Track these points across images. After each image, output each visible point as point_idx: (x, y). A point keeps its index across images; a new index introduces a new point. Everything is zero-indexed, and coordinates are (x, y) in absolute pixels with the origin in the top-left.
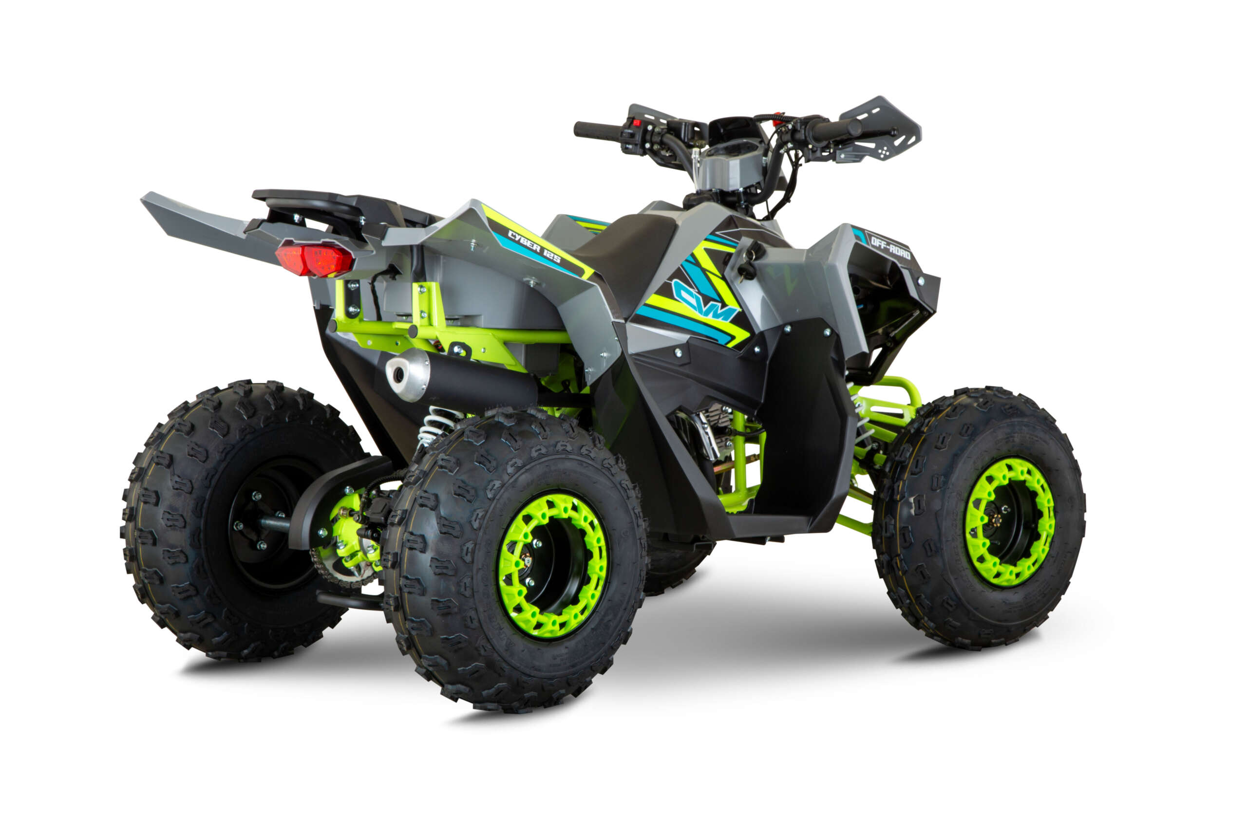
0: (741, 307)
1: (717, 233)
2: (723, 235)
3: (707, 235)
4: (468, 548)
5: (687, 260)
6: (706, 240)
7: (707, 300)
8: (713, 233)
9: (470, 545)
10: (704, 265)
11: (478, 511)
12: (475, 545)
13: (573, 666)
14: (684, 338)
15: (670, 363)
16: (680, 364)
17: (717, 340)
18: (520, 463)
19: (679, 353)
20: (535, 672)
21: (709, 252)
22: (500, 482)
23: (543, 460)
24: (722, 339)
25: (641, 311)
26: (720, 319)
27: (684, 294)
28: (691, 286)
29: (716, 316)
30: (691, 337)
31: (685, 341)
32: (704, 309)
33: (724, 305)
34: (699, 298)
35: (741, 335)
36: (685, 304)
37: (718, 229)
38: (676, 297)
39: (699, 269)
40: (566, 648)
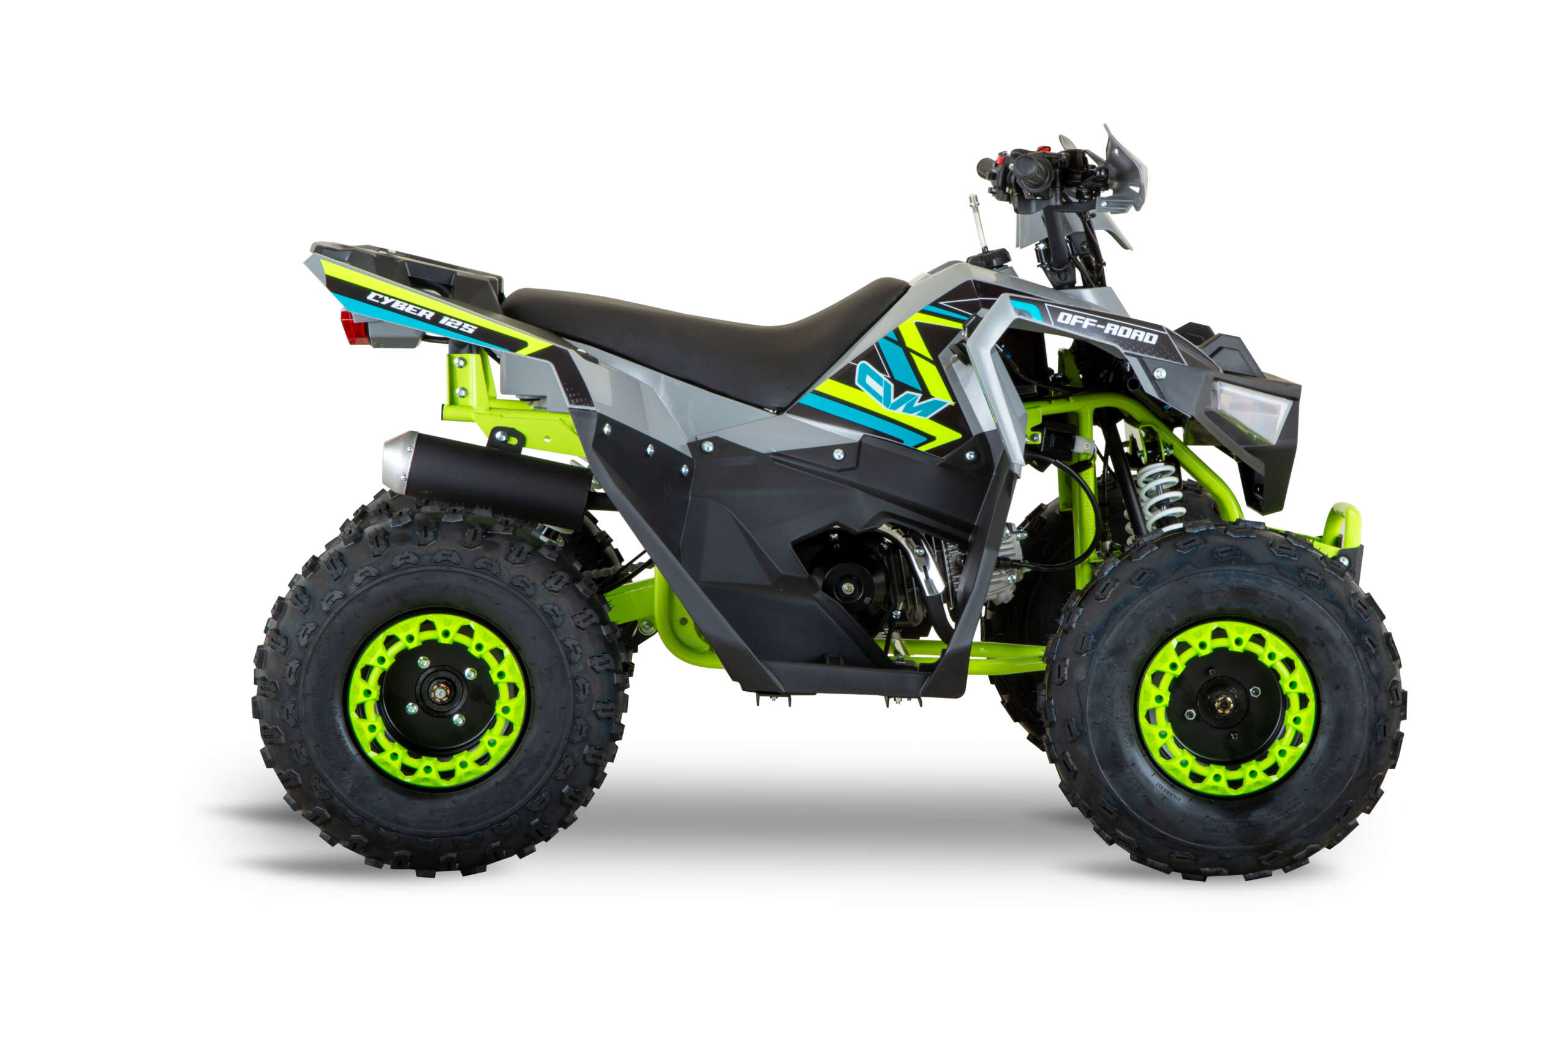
0: (954, 398)
1: (942, 303)
2: (948, 306)
3: (925, 305)
4: (291, 668)
5: (887, 338)
6: (923, 311)
7: (900, 388)
8: (935, 304)
9: (294, 665)
10: (909, 344)
11: (308, 626)
12: (301, 664)
13: (461, 825)
14: (855, 436)
15: (822, 467)
16: (837, 468)
17: (902, 441)
18: (373, 571)
19: (838, 455)
20: (399, 826)
21: (921, 327)
22: (341, 593)
23: (410, 570)
24: (910, 440)
25: (808, 399)
26: (914, 415)
27: (869, 380)
28: (882, 371)
29: (909, 410)
30: (864, 435)
31: (857, 440)
32: (893, 401)
33: (926, 395)
34: (890, 386)
35: (945, 435)
36: (866, 393)
37: (943, 298)
38: (857, 383)
39: (900, 349)
40: (454, 802)
